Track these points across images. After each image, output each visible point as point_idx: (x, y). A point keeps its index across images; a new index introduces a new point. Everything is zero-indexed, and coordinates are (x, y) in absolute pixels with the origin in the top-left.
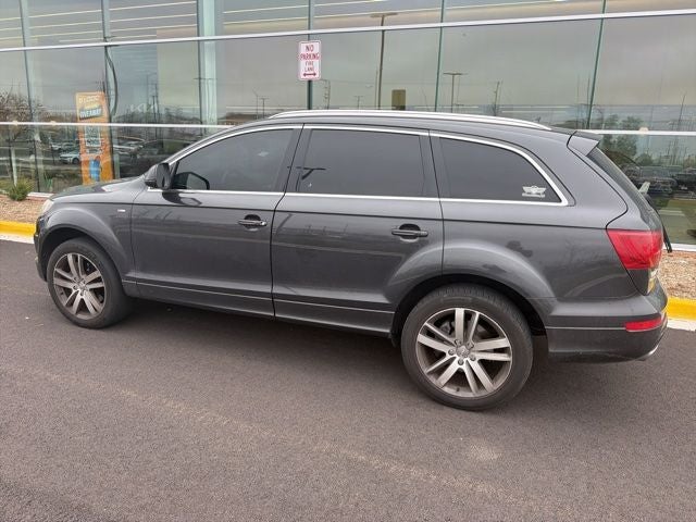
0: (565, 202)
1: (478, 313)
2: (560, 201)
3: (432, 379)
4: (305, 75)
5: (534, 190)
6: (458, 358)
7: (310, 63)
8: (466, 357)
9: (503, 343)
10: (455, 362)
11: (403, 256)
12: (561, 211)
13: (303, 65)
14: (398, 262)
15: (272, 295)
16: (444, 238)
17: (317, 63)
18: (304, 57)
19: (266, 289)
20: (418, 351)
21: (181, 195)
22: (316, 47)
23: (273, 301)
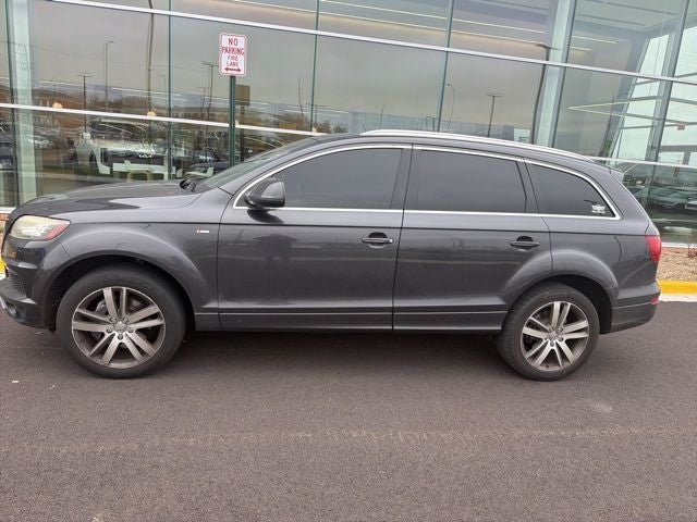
0: (618, 217)
2: (614, 216)
4: (227, 69)
5: (599, 208)
7: (233, 58)
12: (616, 223)
13: (225, 60)
15: (393, 309)
16: (551, 247)
19: (387, 304)
22: (241, 42)
23: (393, 315)
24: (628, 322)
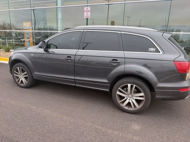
0: (161, 53)
1: (135, 86)
2: (160, 52)
3: (121, 104)
5: (152, 49)
6: (129, 99)
7: (87, 13)
8: (131, 98)
9: (142, 94)
10: (128, 99)
11: (113, 68)
12: (160, 55)
13: (85, 14)
14: (111, 70)
15: (75, 79)
16: (125, 63)
17: (89, 13)
18: (86, 11)
19: (73, 78)
20: (117, 96)
21: (49, 50)
22: (89, 8)
23: (75, 81)
24: (165, 97)
